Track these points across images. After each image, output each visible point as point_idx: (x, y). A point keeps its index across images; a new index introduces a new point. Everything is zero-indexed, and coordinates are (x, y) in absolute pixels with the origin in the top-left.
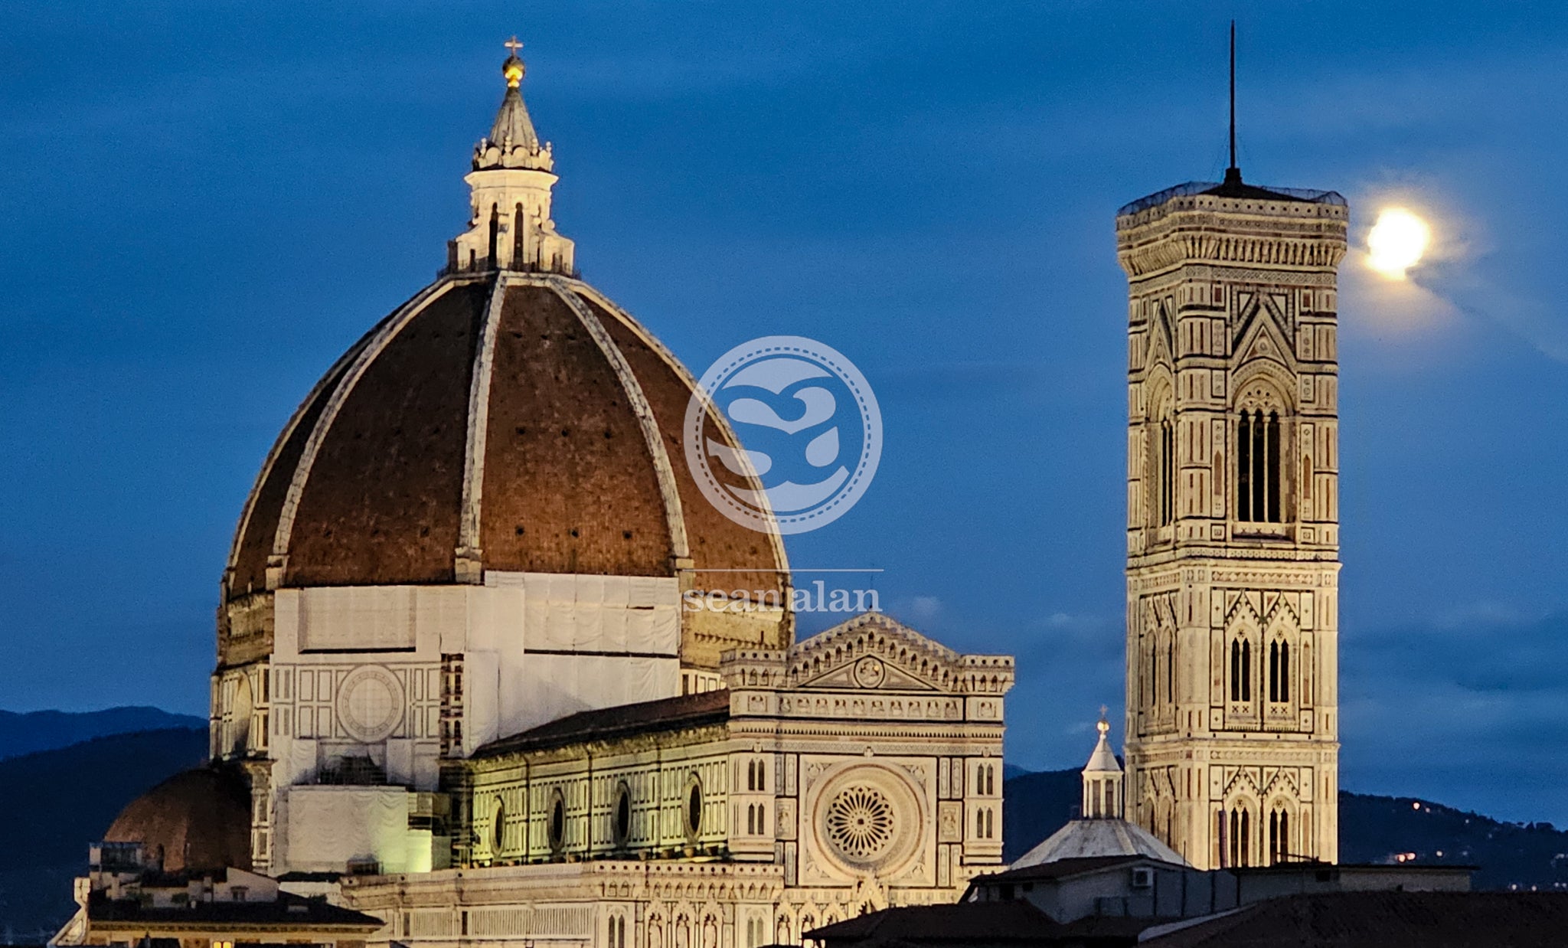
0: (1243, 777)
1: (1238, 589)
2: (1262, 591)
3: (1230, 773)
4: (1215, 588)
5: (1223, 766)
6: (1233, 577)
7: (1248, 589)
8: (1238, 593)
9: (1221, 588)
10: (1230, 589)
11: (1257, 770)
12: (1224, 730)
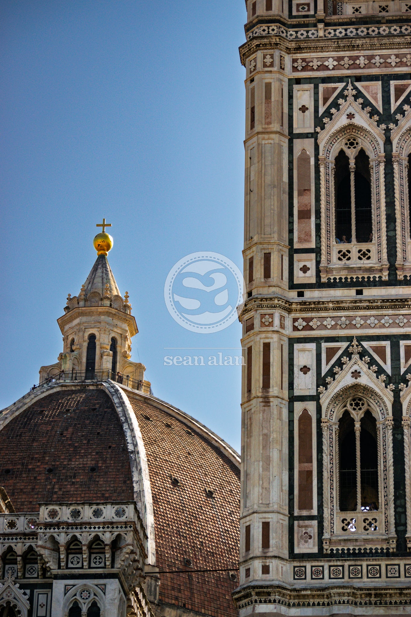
0: (356, 357)
1: (340, 79)
2: (385, 79)
3: (331, 352)
4: (298, 81)
5: (317, 340)
6: (331, 63)
7: (359, 79)
8: (341, 86)
9: (309, 80)
10: (325, 80)
11: (387, 344)
12: (319, 285)
